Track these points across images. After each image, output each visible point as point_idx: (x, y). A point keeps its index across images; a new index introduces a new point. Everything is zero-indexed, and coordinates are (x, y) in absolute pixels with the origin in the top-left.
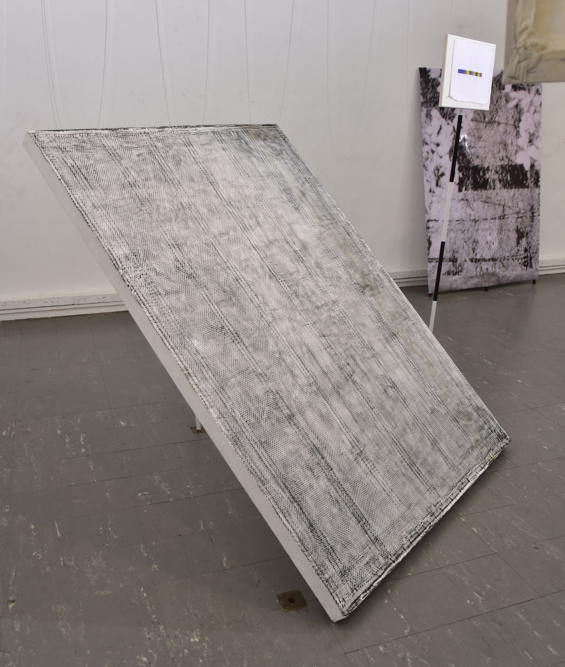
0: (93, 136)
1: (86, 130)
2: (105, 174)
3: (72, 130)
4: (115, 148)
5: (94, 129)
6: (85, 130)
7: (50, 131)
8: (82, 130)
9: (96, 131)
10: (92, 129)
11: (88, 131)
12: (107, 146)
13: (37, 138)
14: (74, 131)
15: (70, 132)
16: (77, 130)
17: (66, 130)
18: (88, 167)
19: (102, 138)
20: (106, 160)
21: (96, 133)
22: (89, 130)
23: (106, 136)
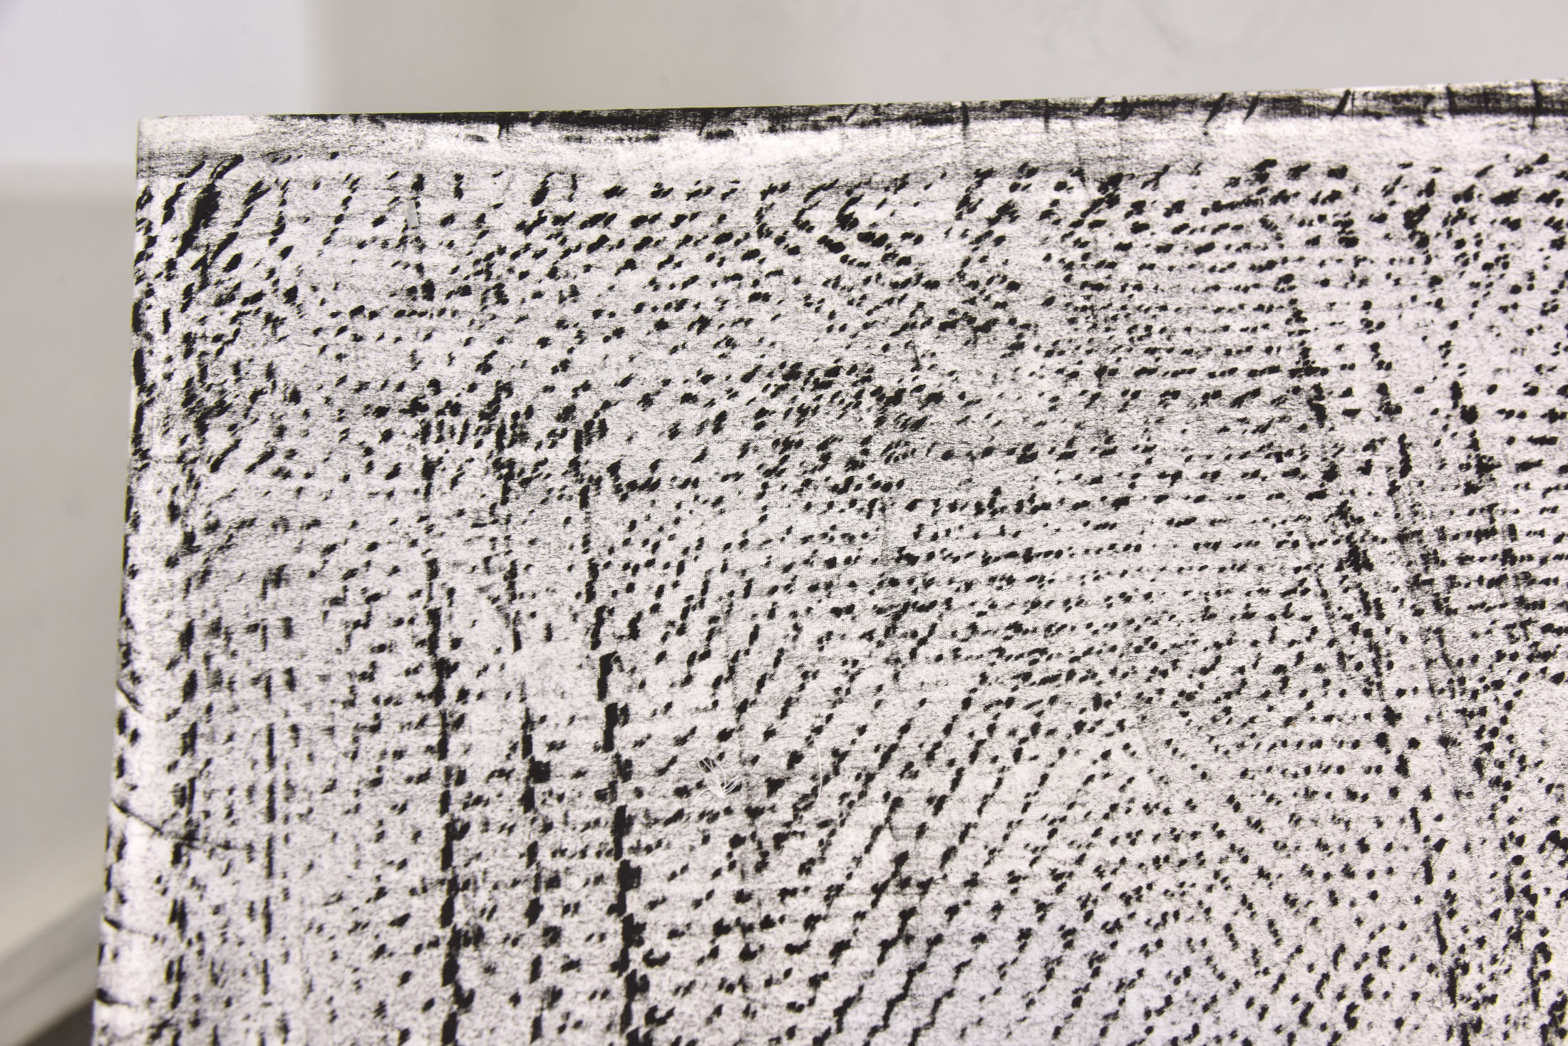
0: (1191, 215)
1: (1124, 110)
2: (1074, 970)
3: (880, 116)
4: (1491, 431)
5: (1253, 104)
6: (1098, 108)
7: (506, 121)
8: (1046, 110)
9: (1288, 129)
10: (1216, 107)
11: (1138, 127)
12: (1365, 399)
13: (213, 234)
14: (902, 137)
15: (830, 140)
16: (963, 115)
17: (778, 119)
18: (806, 802)
19: (1330, 248)
20: (1239, 655)
21: (1262, 171)
22: (1159, 109)
23: (1413, 218)
